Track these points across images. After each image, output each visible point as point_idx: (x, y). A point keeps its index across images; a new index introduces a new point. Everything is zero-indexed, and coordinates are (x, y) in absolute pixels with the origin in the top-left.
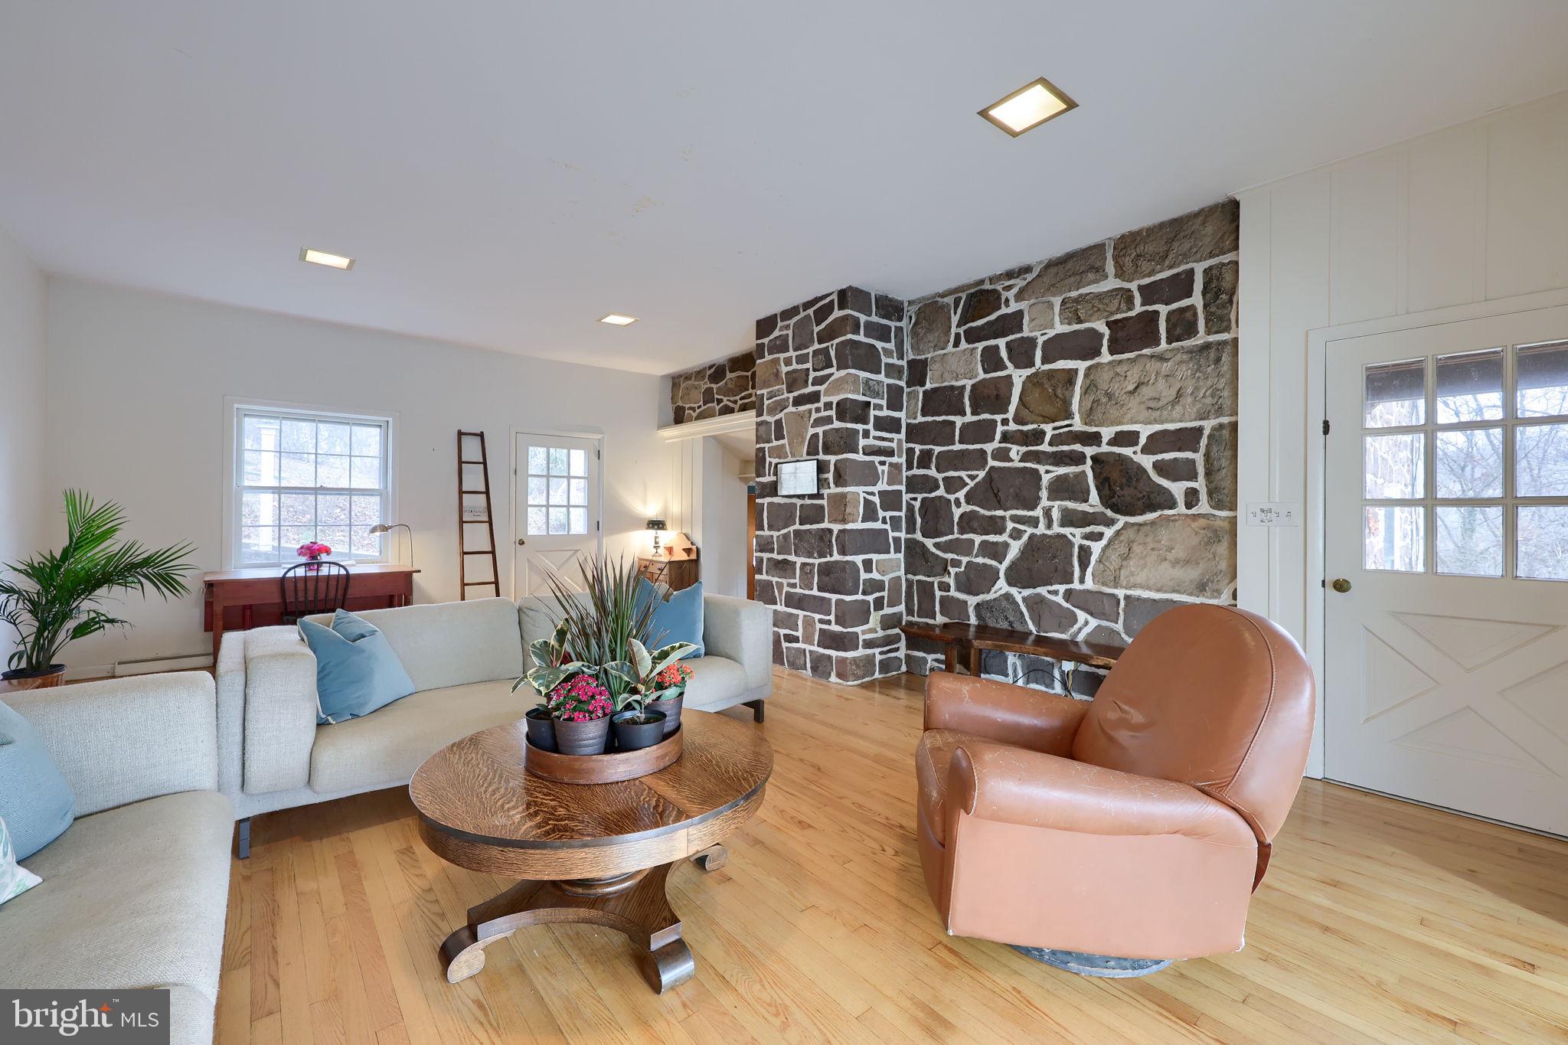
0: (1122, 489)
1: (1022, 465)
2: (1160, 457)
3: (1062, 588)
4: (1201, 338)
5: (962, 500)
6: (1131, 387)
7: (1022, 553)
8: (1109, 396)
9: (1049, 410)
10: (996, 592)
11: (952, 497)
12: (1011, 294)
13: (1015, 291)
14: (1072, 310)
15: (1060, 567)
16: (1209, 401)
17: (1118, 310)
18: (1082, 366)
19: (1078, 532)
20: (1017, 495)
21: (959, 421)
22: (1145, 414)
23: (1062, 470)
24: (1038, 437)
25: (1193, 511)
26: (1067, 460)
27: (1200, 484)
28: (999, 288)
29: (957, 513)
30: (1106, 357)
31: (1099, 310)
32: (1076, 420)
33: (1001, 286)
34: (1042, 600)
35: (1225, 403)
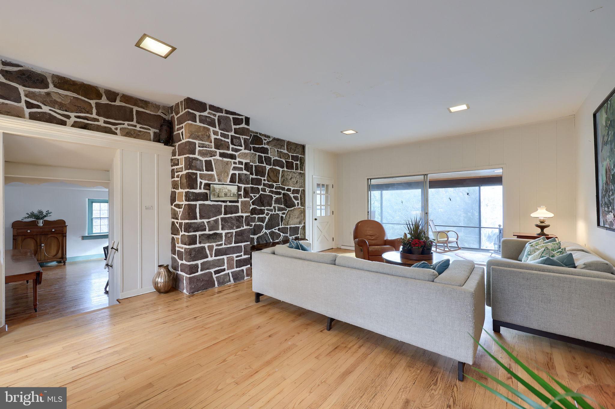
0: (288, 202)
2: (294, 195)
3: (277, 228)
4: (299, 171)
5: (251, 204)
6: (290, 178)
7: (269, 219)
8: (287, 179)
9: (275, 179)
10: (263, 232)
13: (267, 141)
14: (280, 154)
15: (277, 222)
16: (301, 184)
17: (287, 159)
18: (281, 170)
19: (281, 212)
20: (268, 203)
21: (251, 177)
22: (292, 185)
23: (277, 196)
24: (273, 186)
25: (298, 207)
26: (278, 194)
27: (299, 201)
29: (250, 208)
30: (285, 169)
31: (284, 157)
32: (280, 183)
33: (263, 138)
34: (273, 232)
35: (303, 185)
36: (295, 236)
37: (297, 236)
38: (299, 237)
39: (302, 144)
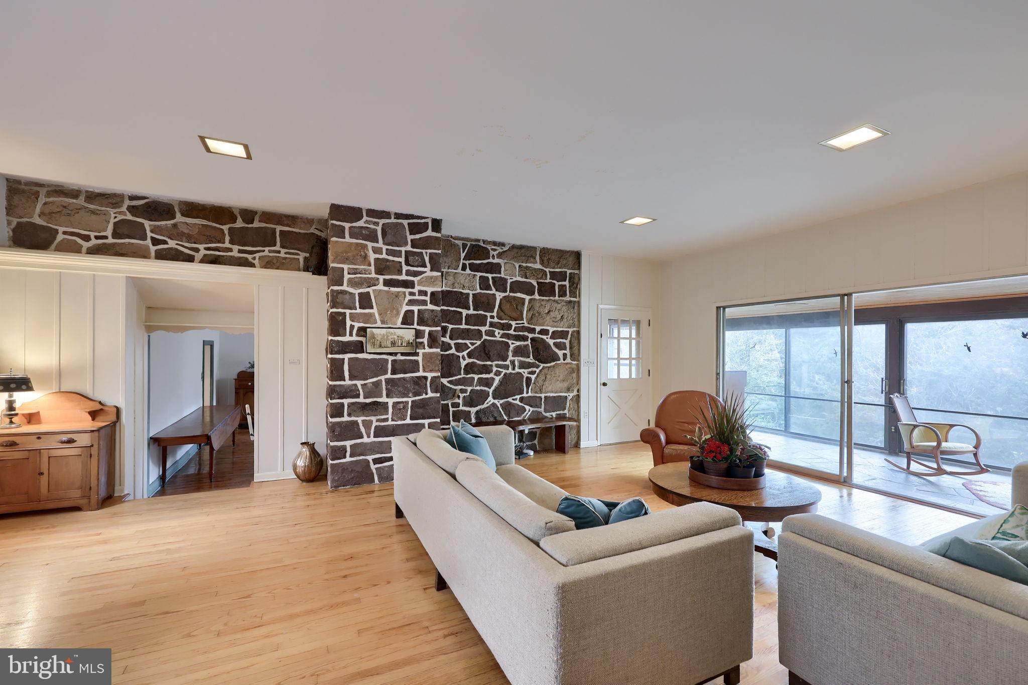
0: (543, 352)
1: (501, 339)
2: (555, 341)
3: (518, 397)
4: (568, 298)
5: (466, 356)
6: (547, 311)
7: (501, 382)
8: (539, 313)
9: (514, 315)
10: (487, 403)
11: (460, 354)
12: (495, 253)
13: (497, 252)
14: (524, 271)
15: (518, 387)
16: (571, 321)
17: (541, 278)
18: (527, 298)
19: (526, 371)
20: (499, 354)
21: (465, 312)
22: (551, 323)
23: (518, 343)
24: (509, 327)
25: (565, 362)
26: (521, 339)
27: (567, 352)
28: (489, 248)
29: (463, 364)
30: (536, 296)
31: (534, 275)
32: (525, 321)
33: (489, 247)
34: (510, 404)
35: (576, 323)
36: (558, 412)
37: (562, 412)
38: (566, 414)
39: (576, 250)
